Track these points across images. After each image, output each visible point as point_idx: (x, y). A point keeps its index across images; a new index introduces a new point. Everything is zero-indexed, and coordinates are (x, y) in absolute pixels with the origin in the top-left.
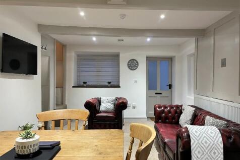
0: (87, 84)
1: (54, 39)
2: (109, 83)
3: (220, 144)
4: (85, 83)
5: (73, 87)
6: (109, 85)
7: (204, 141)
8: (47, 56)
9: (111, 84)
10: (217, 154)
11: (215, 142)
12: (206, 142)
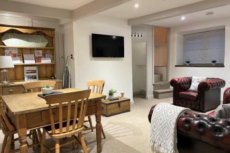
0: (190, 63)
1: (153, 26)
2: (214, 62)
3: (172, 124)
4: (188, 62)
5: (176, 66)
6: (214, 64)
7: (159, 118)
8: (144, 41)
9: (216, 63)
10: (168, 133)
11: (168, 122)
12: (161, 119)
